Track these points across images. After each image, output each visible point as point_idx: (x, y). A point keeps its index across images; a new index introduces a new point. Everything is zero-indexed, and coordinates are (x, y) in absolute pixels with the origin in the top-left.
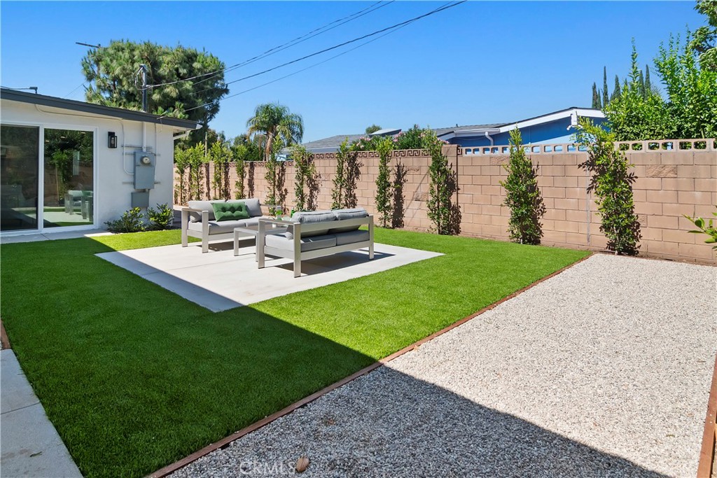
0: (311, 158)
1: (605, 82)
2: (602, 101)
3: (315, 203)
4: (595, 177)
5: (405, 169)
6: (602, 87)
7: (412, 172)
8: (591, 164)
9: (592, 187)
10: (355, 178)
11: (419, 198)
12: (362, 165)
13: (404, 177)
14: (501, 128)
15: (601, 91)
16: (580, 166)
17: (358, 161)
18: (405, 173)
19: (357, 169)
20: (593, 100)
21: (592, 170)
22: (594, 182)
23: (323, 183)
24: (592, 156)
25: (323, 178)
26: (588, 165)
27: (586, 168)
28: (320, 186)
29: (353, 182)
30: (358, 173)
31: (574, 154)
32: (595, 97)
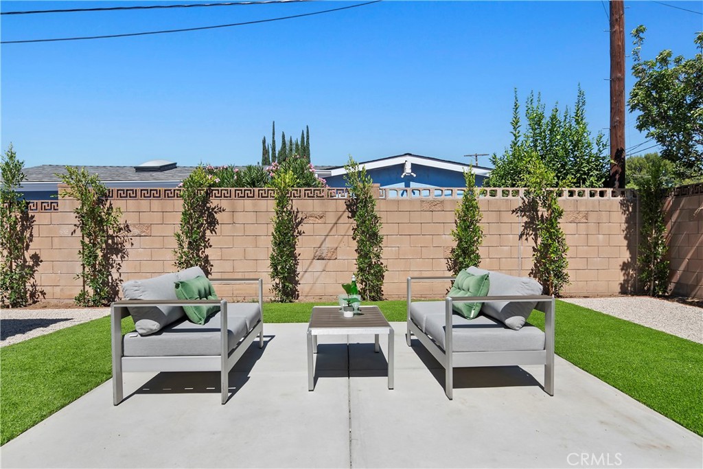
0: (104, 196)
1: (273, 138)
2: (271, 157)
3: (115, 275)
4: (526, 223)
5: (300, 215)
6: (271, 143)
7: (311, 220)
8: (522, 210)
9: (523, 234)
10: (208, 232)
11: (323, 255)
12: (221, 210)
13: (300, 228)
14: (332, 171)
15: (270, 146)
16: (513, 211)
17: (214, 203)
18: (300, 223)
19: (211, 215)
20: (263, 154)
21: (523, 216)
22: (526, 228)
23: (136, 240)
24: (524, 202)
25: (135, 231)
26: (521, 211)
27: (519, 214)
28: (127, 246)
29: (204, 236)
30: (212, 223)
31: (507, 200)
32: (265, 152)
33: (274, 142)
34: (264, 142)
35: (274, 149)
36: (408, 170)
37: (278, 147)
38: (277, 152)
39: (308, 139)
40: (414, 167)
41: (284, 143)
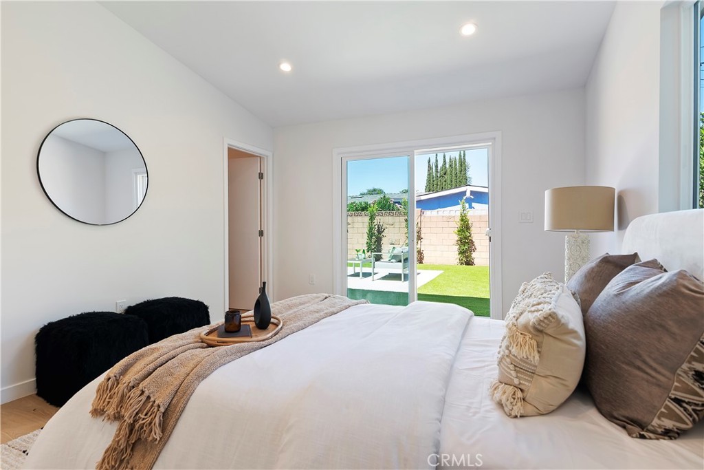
1: (436, 159)
2: (434, 172)
6: (435, 162)
7: (388, 226)
15: (433, 164)
20: (428, 170)
32: (430, 168)
33: (437, 161)
34: (429, 162)
35: (437, 166)
36: (468, 194)
37: (440, 164)
38: (439, 168)
39: (464, 156)
40: (472, 193)
41: (445, 161)
